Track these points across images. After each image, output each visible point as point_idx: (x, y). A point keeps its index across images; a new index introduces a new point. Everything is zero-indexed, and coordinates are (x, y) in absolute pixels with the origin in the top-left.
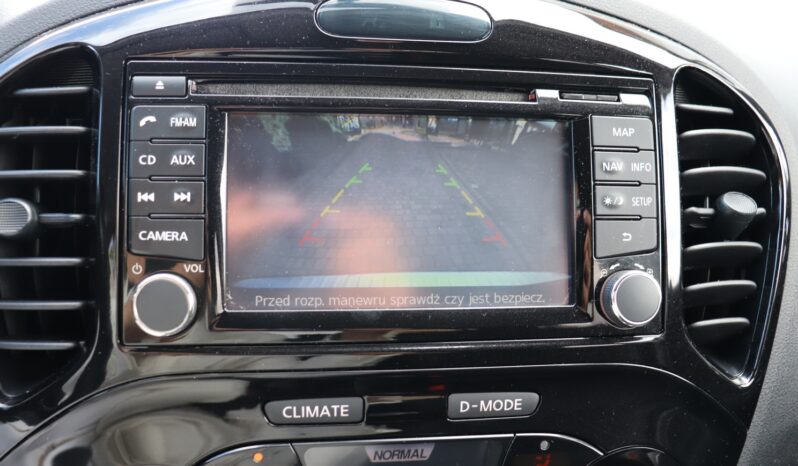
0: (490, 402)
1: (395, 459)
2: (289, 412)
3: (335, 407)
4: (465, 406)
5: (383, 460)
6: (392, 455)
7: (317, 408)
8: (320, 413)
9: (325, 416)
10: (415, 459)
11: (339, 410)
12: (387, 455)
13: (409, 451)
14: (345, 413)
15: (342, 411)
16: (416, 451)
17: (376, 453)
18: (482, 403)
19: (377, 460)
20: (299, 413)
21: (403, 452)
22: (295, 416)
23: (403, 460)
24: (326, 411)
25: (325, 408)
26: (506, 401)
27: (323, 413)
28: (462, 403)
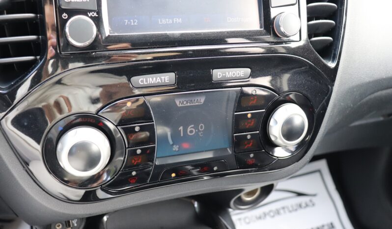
0: (230, 73)
1: (189, 104)
2: (142, 81)
3: (163, 78)
4: (220, 75)
5: (183, 105)
6: (187, 102)
7: (154, 79)
8: (156, 81)
9: (159, 82)
10: (197, 104)
11: (165, 79)
12: (185, 103)
13: (194, 100)
14: (167, 80)
15: (166, 79)
16: (198, 100)
17: (180, 102)
18: (227, 73)
19: (181, 105)
20: (147, 81)
21: (192, 100)
22: (145, 83)
23: (192, 104)
24: (159, 80)
25: (158, 78)
26: (237, 72)
27: (157, 81)
28: (219, 73)
